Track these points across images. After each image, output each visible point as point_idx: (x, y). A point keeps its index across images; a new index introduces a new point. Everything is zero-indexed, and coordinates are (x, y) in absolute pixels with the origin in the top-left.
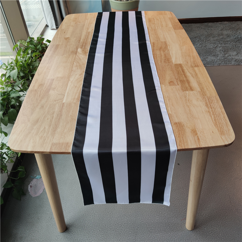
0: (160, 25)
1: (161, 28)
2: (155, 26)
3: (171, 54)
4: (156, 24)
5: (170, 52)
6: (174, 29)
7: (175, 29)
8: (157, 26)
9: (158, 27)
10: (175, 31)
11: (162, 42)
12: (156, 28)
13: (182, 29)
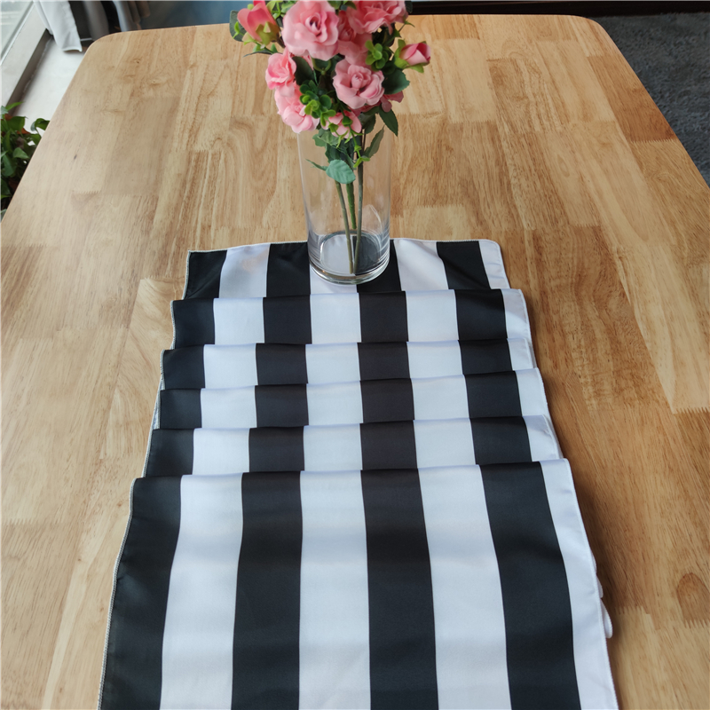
0: (553, 110)
1: (559, 128)
2: (527, 112)
3: (641, 326)
4: (532, 98)
5: (637, 315)
6: (625, 133)
7: (631, 136)
8: (539, 116)
9: (546, 123)
10: (633, 150)
11: (578, 231)
12: (538, 128)
13: (668, 136)
